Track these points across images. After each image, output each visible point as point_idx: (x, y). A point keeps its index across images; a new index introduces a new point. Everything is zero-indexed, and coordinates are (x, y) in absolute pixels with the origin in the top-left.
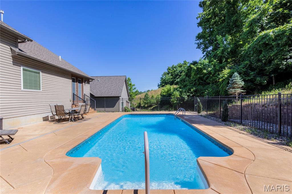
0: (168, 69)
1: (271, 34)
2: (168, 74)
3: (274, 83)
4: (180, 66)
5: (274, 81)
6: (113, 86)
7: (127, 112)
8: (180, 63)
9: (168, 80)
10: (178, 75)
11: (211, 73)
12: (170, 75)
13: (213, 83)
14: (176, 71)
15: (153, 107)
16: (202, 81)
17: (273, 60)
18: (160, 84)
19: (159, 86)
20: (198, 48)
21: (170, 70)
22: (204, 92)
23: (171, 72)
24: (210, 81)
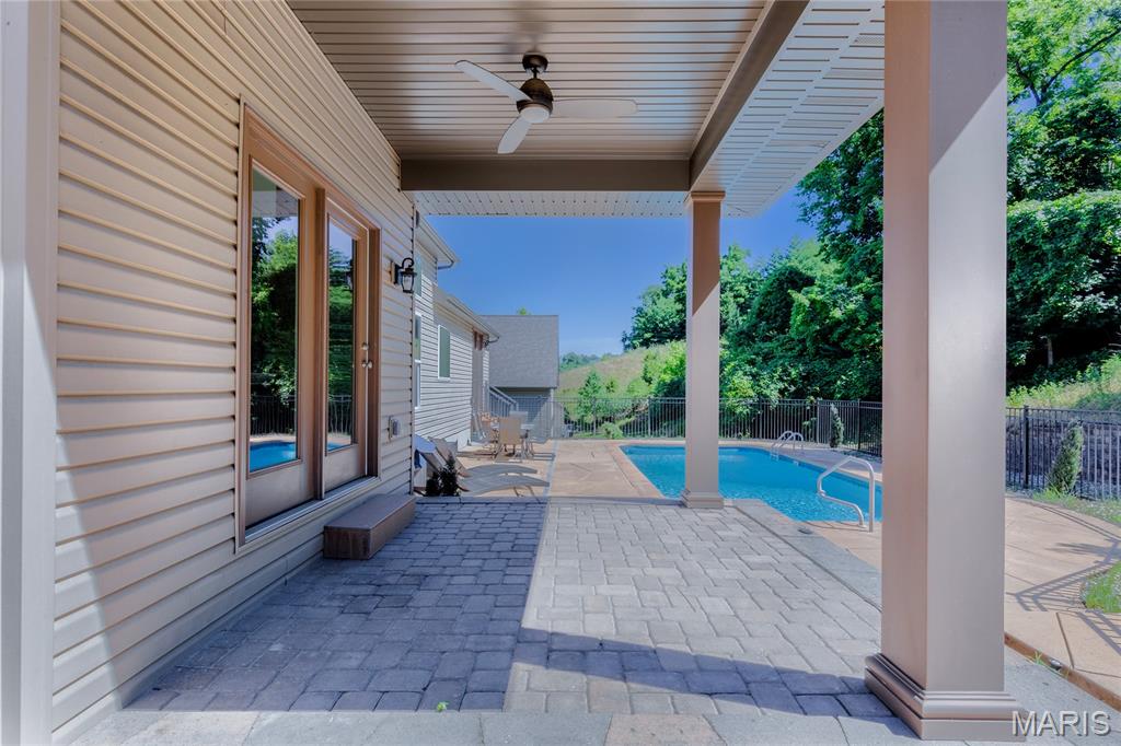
0: (663, 276)
1: (1041, 217)
2: (666, 294)
3: (1051, 361)
5: (1050, 353)
9: (664, 319)
11: (857, 319)
12: (672, 297)
13: (863, 353)
16: (827, 342)
17: (1045, 294)
20: (804, 220)
21: (674, 279)
22: (836, 382)
23: (676, 286)
24: (853, 344)
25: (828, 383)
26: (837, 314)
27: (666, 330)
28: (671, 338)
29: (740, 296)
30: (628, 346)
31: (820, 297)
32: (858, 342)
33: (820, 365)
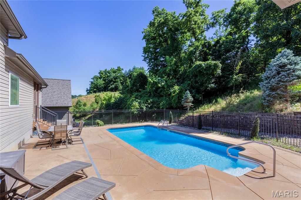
0: (99, 73)
1: (203, 65)
2: (100, 78)
4: (114, 72)
5: (202, 97)
6: (56, 93)
7: (100, 126)
8: (114, 69)
9: (100, 85)
10: (112, 81)
11: (164, 87)
12: (102, 79)
13: (166, 96)
14: (110, 76)
15: (89, 116)
16: (157, 93)
18: (89, 88)
19: (88, 92)
20: (144, 60)
21: (102, 74)
22: (160, 104)
23: (103, 76)
24: (163, 94)
25: (158, 104)
26: (160, 85)
27: (101, 88)
28: (102, 91)
29: (121, 80)
30: (88, 93)
31: (155, 81)
32: (165, 93)
33: (156, 99)
